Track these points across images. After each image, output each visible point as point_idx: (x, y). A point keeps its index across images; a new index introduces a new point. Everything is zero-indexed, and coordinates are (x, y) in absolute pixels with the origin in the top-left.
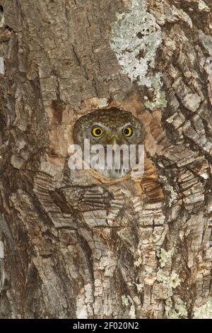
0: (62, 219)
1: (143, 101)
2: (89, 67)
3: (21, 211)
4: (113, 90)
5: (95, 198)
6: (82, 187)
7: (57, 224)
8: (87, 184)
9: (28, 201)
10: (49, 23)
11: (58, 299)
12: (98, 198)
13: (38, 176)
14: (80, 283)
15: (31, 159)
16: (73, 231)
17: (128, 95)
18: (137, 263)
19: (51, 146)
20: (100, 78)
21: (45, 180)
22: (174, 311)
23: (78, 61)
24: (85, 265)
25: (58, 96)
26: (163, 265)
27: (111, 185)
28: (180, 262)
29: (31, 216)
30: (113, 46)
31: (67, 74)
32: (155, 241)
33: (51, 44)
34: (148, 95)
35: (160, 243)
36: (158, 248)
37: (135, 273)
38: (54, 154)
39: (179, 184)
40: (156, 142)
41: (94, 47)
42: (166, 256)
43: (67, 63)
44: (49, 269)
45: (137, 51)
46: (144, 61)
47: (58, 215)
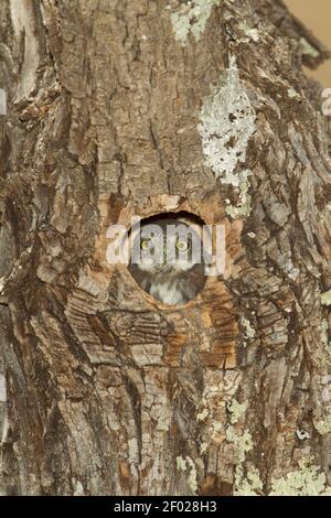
0: (102, 352)
1: (225, 205)
2: (167, 151)
3: (44, 340)
4: (190, 186)
5: (148, 327)
6: (133, 312)
7: (93, 359)
8: (139, 309)
9: (56, 326)
10: (128, 88)
11: (90, 456)
12: (154, 328)
13: (75, 294)
14: (122, 437)
15: (66, 272)
16: (117, 369)
17: (208, 194)
18: (201, 416)
19: (95, 256)
20: (178, 168)
21: (83, 300)
22: (245, 481)
23: (155, 143)
24: (130, 414)
25: (119, 188)
26: (234, 420)
27: (172, 312)
28: (253, 420)
29: (58, 346)
30: (200, 128)
31: (137, 159)
32: (226, 388)
33: (124, 117)
34: (231, 198)
35: (232, 392)
36: (229, 398)
37: (196, 429)
38: (97, 267)
39: (258, 318)
40: (232, 261)
41: (178, 126)
42: (239, 410)
43: (141, 145)
44: (80, 417)
45: (227, 138)
46: (234, 151)
47: (97, 347)
